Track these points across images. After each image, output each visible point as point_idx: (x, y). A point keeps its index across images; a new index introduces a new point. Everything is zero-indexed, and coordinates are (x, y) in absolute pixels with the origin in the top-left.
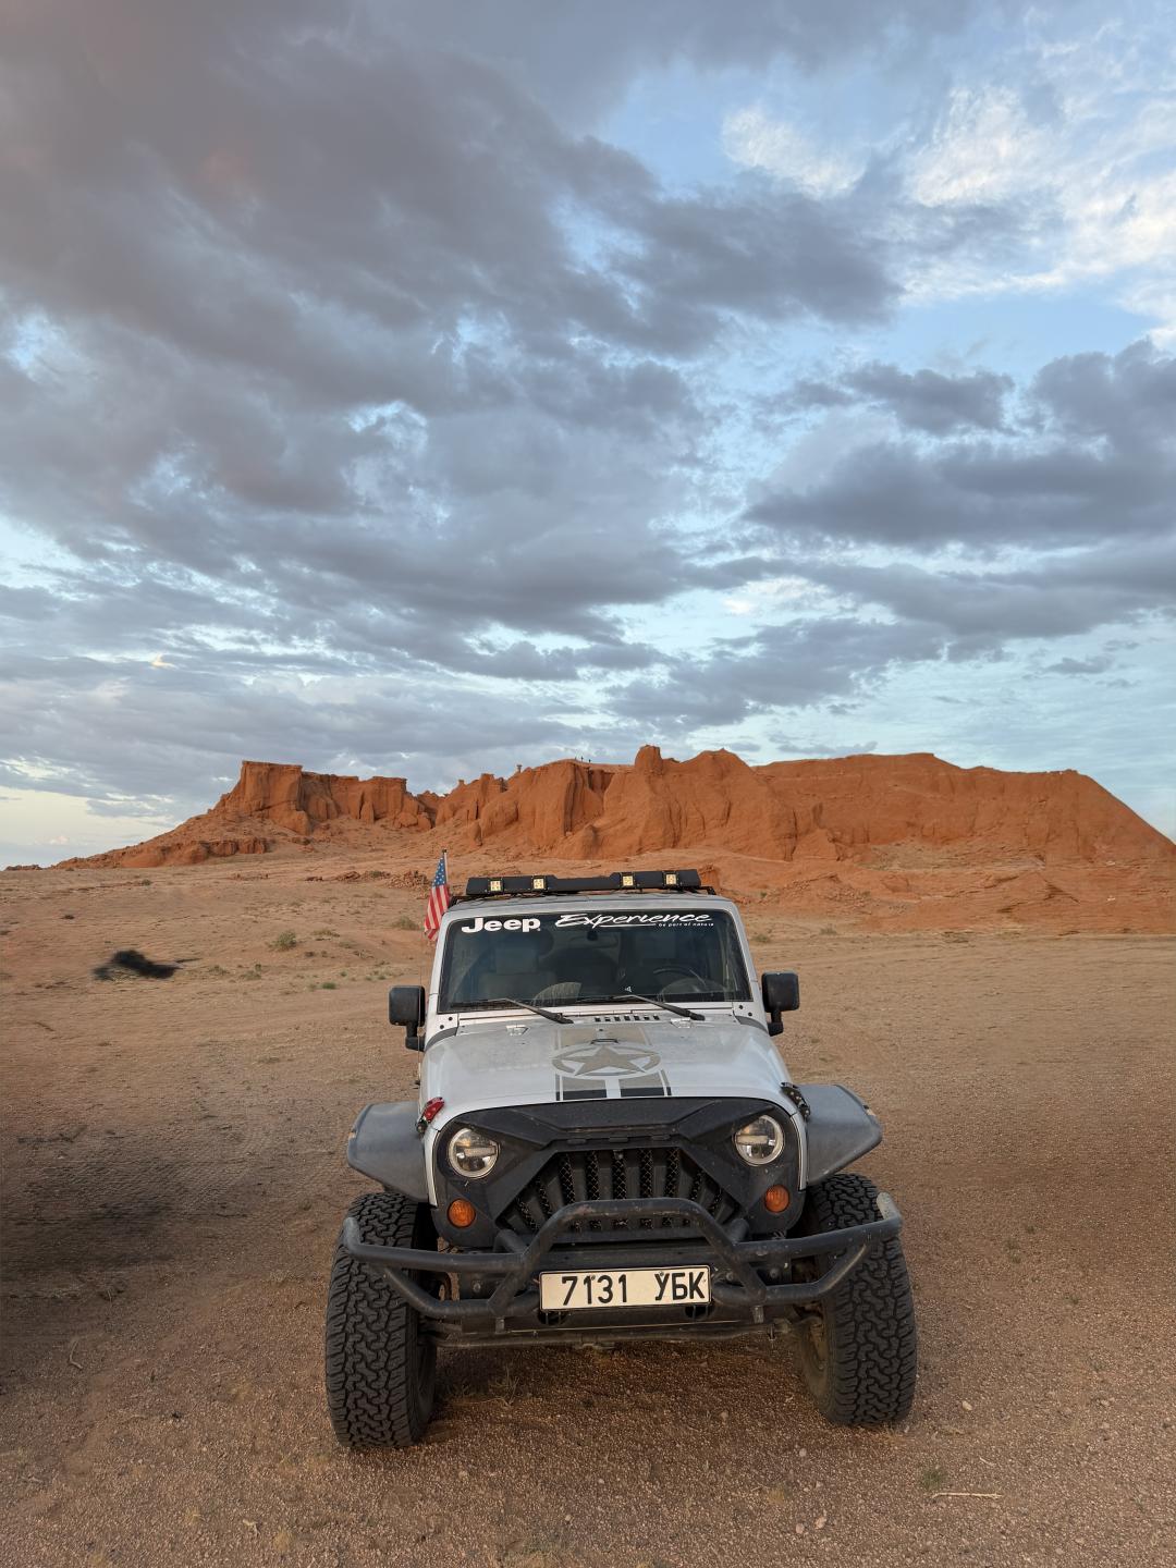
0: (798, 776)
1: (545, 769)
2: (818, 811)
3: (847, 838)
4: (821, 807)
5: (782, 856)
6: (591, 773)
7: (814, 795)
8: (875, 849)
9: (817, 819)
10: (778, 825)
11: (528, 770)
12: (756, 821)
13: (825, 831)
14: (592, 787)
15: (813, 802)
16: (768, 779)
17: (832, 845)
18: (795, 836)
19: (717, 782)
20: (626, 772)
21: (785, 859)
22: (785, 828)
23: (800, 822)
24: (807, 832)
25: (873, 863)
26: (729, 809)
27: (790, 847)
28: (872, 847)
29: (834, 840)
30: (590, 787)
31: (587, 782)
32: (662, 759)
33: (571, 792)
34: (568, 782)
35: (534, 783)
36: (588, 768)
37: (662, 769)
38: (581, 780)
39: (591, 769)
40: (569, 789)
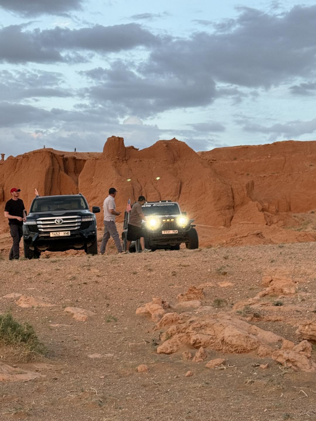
0: (235, 159)
1: (26, 157)
2: (250, 187)
3: (273, 208)
4: (253, 183)
5: (223, 223)
6: (65, 160)
7: (248, 175)
8: (295, 216)
9: (249, 194)
10: (219, 199)
11: (10, 158)
12: (202, 197)
13: (256, 203)
14: (67, 171)
15: (246, 180)
16: (211, 163)
17: (261, 214)
18: (233, 207)
19: (170, 166)
20: (95, 158)
21: (225, 225)
22: (225, 201)
23: (236, 196)
24: (242, 204)
25: (293, 226)
26: (181, 187)
27: (229, 216)
28: (293, 215)
29: (263, 210)
30: (65, 172)
31: (62, 167)
32: (125, 147)
33: (50, 176)
34: (47, 167)
35: (16, 170)
36: (63, 156)
37: (125, 156)
38: (58, 165)
39: (65, 156)
40: (47, 173)
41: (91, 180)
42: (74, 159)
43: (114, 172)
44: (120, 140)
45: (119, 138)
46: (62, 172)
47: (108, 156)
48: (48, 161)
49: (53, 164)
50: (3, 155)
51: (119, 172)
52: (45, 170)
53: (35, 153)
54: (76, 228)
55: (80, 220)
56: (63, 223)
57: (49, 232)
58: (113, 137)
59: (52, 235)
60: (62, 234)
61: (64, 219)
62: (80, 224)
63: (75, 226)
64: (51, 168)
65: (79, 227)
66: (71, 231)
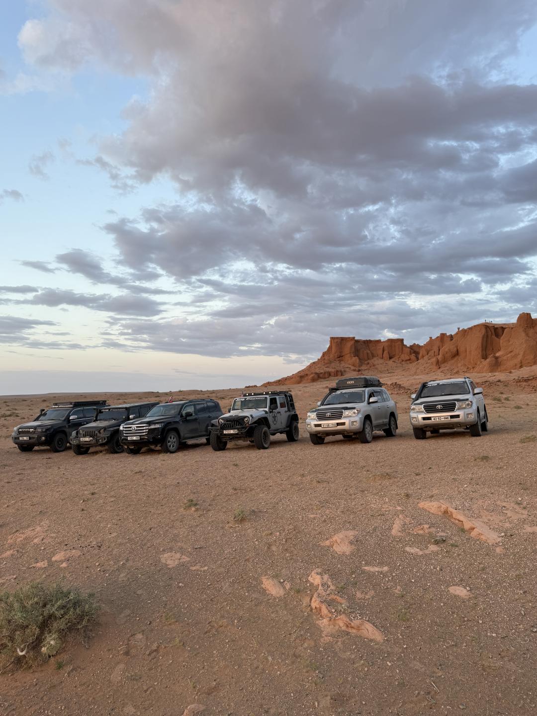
6: (496, 329)
11: (463, 330)
20: (512, 327)
30: (496, 336)
31: (494, 333)
32: (532, 319)
33: (485, 339)
34: (483, 334)
35: (465, 336)
36: (494, 326)
37: (532, 324)
38: (490, 332)
39: (495, 327)
40: (483, 338)
41: (509, 341)
42: (502, 327)
43: (523, 334)
44: (529, 315)
45: (527, 314)
46: (494, 337)
47: (520, 325)
48: (483, 331)
49: (487, 332)
50: (459, 329)
51: (527, 335)
52: (481, 336)
53: (475, 326)
54: (144, 434)
55: (147, 428)
56: (136, 430)
57: (127, 436)
58: (523, 313)
59: (129, 438)
60: (135, 438)
61: (137, 427)
62: (147, 430)
63: (144, 432)
64: (486, 334)
65: (147, 433)
66: (140, 436)
